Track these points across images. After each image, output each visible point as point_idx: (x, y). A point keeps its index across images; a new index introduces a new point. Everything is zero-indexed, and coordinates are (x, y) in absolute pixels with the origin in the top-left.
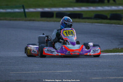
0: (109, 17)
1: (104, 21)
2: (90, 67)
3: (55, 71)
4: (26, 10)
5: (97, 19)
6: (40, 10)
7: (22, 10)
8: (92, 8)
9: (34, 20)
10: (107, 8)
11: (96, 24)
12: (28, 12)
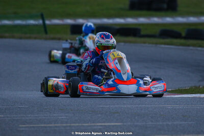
0: (184, 34)
1: (175, 41)
3: (93, 123)
4: (47, 22)
5: (163, 38)
6: (69, 21)
7: (41, 22)
8: (156, 20)
9: (59, 39)
10: (180, 20)
11: (163, 46)
12: (49, 25)
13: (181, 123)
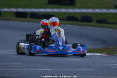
2: (69, 66)
4: (1, 10)
5: (69, 21)
6: (14, 10)
13: (86, 70)
